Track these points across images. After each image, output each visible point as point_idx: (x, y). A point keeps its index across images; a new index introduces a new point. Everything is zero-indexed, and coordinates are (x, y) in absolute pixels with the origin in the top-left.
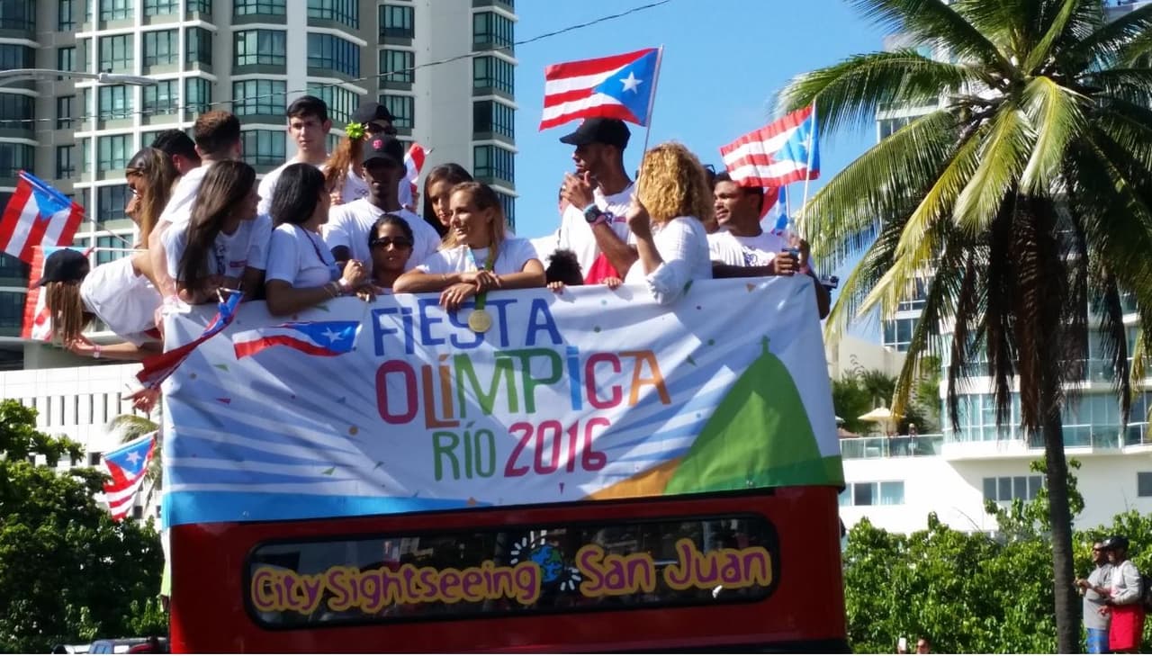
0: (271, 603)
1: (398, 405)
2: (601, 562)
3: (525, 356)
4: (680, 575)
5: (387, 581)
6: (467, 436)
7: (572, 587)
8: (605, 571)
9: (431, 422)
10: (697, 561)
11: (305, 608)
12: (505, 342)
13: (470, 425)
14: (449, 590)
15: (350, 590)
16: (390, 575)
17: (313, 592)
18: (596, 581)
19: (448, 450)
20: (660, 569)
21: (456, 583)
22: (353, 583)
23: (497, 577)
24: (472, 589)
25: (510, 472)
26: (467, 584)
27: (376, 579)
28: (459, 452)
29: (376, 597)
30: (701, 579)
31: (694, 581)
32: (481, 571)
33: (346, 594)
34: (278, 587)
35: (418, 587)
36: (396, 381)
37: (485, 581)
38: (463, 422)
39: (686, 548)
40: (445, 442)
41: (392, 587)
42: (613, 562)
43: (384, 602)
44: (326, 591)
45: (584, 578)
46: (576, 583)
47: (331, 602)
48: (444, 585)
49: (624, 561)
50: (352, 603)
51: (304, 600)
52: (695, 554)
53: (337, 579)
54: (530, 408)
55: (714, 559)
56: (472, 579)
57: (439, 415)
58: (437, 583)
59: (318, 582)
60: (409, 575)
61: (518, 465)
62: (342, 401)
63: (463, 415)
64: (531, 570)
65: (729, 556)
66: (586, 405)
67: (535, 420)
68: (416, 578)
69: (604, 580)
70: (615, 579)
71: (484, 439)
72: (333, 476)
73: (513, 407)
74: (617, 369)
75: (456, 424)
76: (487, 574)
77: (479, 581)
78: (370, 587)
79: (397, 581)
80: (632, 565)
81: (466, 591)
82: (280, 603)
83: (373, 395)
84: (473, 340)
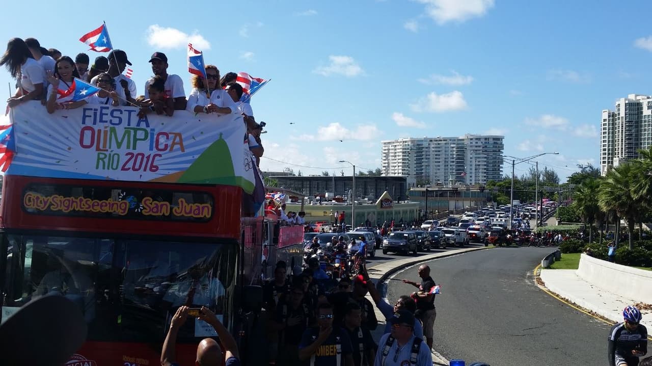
0: (30, 205)
1: (87, 141)
2: (151, 204)
3: (135, 130)
4: (178, 211)
5: (73, 202)
6: (110, 154)
7: (139, 211)
8: (152, 206)
9: (98, 149)
10: (185, 206)
11: (42, 208)
12: (129, 124)
13: (112, 151)
14: (95, 208)
15: (59, 203)
16: (74, 200)
17: (45, 203)
18: (148, 210)
19: (102, 159)
20: (171, 209)
21: (98, 205)
22: (61, 201)
23: (113, 204)
24: (103, 208)
25: (123, 169)
26: (101, 206)
27: (69, 200)
28: (106, 160)
29: (68, 207)
30: (186, 213)
31: (183, 213)
32: (107, 202)
33: (58, 205)
34: (33, 199)
35: (84, 205)
36: (88, 134)
37: (108, 205)
38: (110, 150)
39: (182, 201)
40: (102, 156)
41: (75, 204)
42: (155, 204)
43: (71, 209)
44: (50, 202)
45: (144, 208)
46: (141, 210)
47: (52, 207)
48: (93, 205)
49: (159, 204)
50: (59, 208)
51: (42, 205)
52: (185, 204)
53: (55, 199)
54: (134, 148)
55: (191, 207)
56: (104, 204)
57: (101, 147)
58: (91, 204)
59: (48, 200)
60: (81, 200)
61: (126, 167)
62: (67, 138)
63: (110, 148)
64: (126, 204)
65: (197, 206)
66: (155, 149)
67: (135, 152)
68: (84, 202)
69: (151, 210)
70: (155, 210)
71: (116, 157)
72: (60, 163)
73: (128, 147)
74: (168, 138)
75: (107, 150)
76: (109, 203)
77: (106, 205)
78: (67, 203)
79: (76, 202)
80: (162, 206)
81: (101, 209)
82: (34, 205)
83: (79, 137)
84: (118, 122)
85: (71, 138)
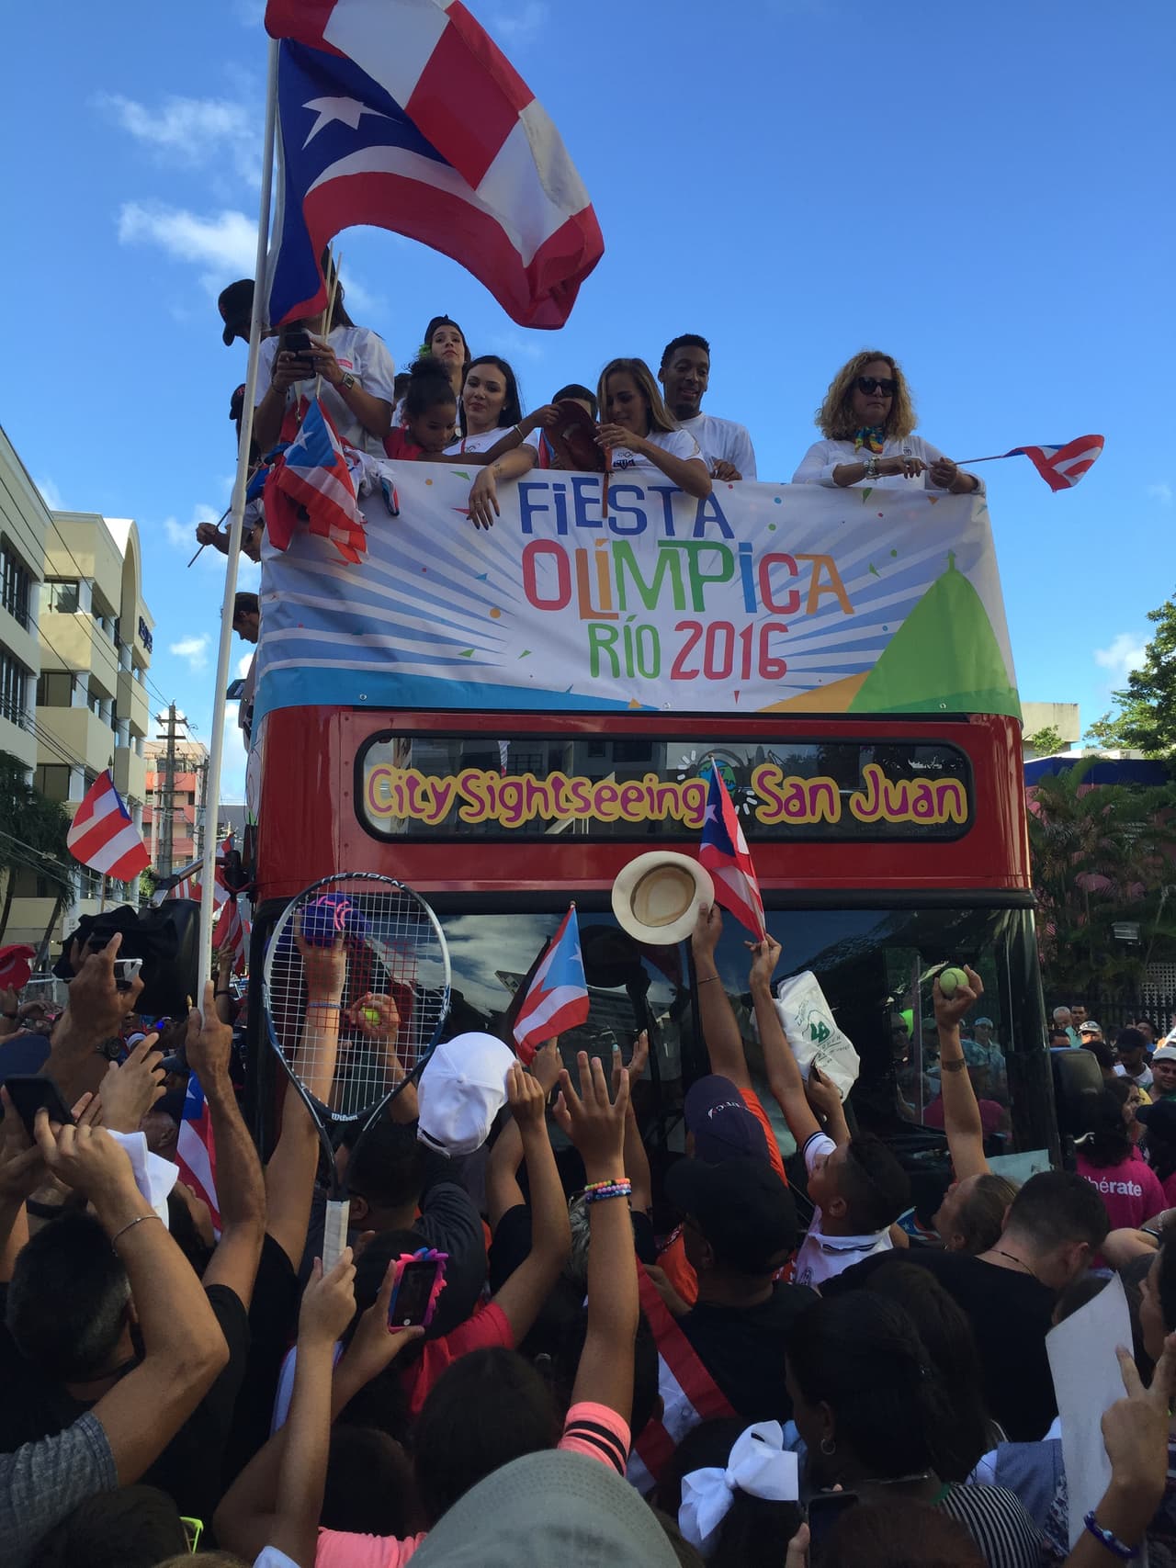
0: (388, 808)
1: (548, 587)
2: (780, 785)
3: (693, 549)
4: (868, 806)
5: (532, 790)
6: (627, 629)
7: (747, 812)
8: (784, 795)
9: (586, 611)
10: (886, 790)
11: (430, 817)
12: (670, 531)
13: (631, 618)
14: (606, 807)
15: (487, 799)
16: (536, 783)
17: (441, 798)
18: (774, 806)
19: (606, 644)
20: (845, 799)
21: (614, 798)
22: (490, 789)
23: (661, 794)
24: (632, 807)
25: (677, 673)
26: (626, 801)
27: (518, 786)
28: (619, 646)
29: (517, 809)
30: (891, 811)
31: (882, 812)
32: (642, 786)
33: (481, 802)
34: (398, 788)
35: (568, 800)
36: (546, 565)
37: (647, 798)
38: (624, 615)
39: (873, 774)
40: (603, 634)
41: (538, 797)
42: (792, 786)
43: (527, 815)
44: (458, 797)
45: (762, 802)
46: (752, 807)
47: (464, 810)
48: (599, 800)
49: (806, 785)
50: (488, 814)
51: (430, 807)
52: (884, 782)
53: (472, 784)
54: (699, 606)
55: (904, 788)
56: (633, 794)
57: (596, 605)
58: (592, 798)
59: (449, 786)
60: (557, 785)
61: (685, 668)
62: (483, 578)
63: (623, 607)
64: (700, 788)
65: (920, 787)
66: (761, 608)
67: (705, 620)
68: (566, 790)
69: (783, 806)
70: (795, 806)
71: (647, 634)
72: (472, 658)
73: (680, 604)
74: (794, 571)
75: (615, 616)
76: (650, 790)
77: (640, 798)
78: (511, 796)
79: (543, 791)
80: (814, 791)
81: (625, 809)
82: (401, 808)
83: (519, 574)
84: (634, 525)
85: (493, 576)
